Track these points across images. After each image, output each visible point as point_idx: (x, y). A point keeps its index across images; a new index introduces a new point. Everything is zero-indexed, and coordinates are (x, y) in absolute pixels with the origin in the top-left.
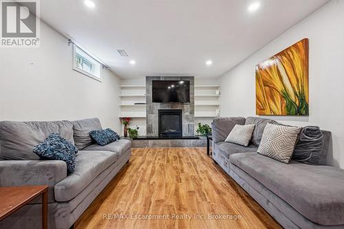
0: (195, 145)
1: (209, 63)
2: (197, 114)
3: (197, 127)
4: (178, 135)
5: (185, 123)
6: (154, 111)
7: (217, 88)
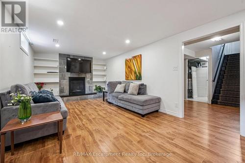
0: (94, 98)
1: (104, 53)
2: (94, 80)
3: (94, 88)
4: (83, 93)
5: (87, 85)
6: (66, 78)
7: (105, 65)
